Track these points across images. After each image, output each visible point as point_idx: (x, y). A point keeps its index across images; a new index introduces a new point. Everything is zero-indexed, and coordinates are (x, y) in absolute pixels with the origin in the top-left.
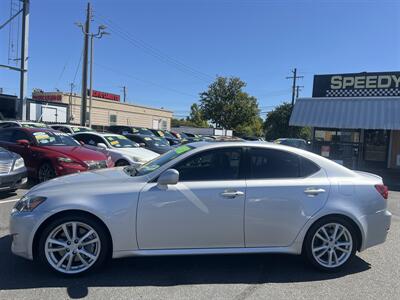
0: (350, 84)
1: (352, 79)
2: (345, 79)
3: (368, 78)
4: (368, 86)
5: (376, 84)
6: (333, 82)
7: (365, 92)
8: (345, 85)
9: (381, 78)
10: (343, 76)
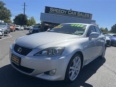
0: (55, 11)
1: (55, 9)
2: (54, 9)
3: (59, 10)
4: (59, 12)
5: (61, 12)
6: (51, 9)
7: (58, 14)
8: (54, 11)
9: (62, 10)
10: (53, 8)
